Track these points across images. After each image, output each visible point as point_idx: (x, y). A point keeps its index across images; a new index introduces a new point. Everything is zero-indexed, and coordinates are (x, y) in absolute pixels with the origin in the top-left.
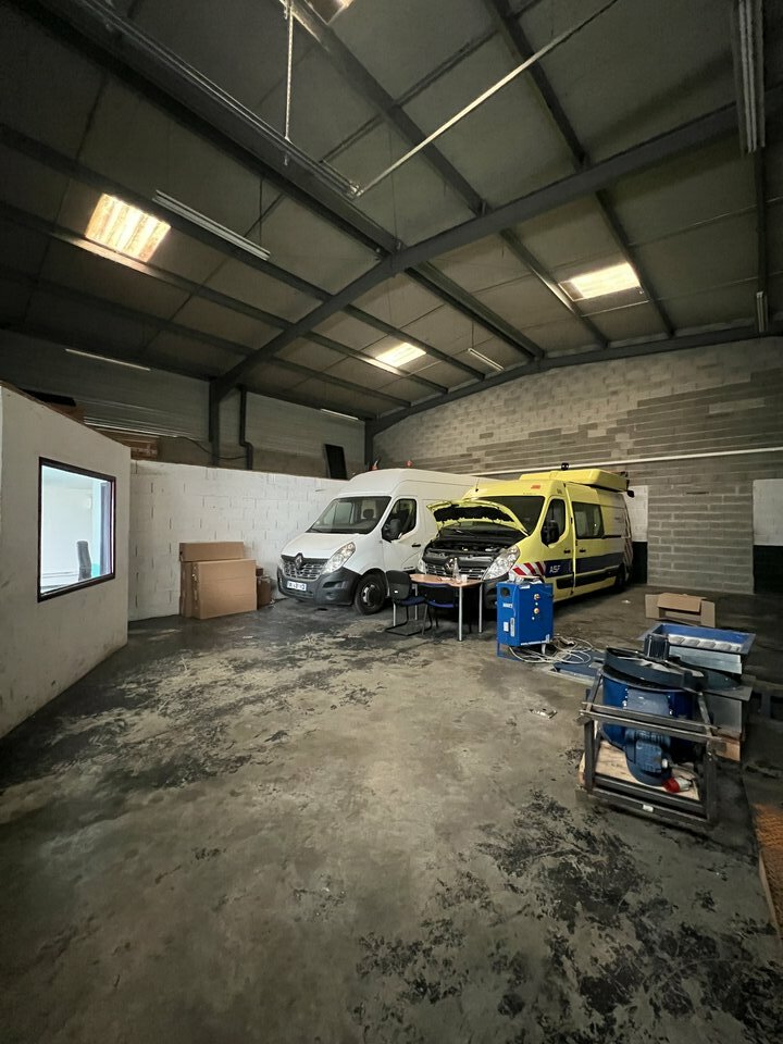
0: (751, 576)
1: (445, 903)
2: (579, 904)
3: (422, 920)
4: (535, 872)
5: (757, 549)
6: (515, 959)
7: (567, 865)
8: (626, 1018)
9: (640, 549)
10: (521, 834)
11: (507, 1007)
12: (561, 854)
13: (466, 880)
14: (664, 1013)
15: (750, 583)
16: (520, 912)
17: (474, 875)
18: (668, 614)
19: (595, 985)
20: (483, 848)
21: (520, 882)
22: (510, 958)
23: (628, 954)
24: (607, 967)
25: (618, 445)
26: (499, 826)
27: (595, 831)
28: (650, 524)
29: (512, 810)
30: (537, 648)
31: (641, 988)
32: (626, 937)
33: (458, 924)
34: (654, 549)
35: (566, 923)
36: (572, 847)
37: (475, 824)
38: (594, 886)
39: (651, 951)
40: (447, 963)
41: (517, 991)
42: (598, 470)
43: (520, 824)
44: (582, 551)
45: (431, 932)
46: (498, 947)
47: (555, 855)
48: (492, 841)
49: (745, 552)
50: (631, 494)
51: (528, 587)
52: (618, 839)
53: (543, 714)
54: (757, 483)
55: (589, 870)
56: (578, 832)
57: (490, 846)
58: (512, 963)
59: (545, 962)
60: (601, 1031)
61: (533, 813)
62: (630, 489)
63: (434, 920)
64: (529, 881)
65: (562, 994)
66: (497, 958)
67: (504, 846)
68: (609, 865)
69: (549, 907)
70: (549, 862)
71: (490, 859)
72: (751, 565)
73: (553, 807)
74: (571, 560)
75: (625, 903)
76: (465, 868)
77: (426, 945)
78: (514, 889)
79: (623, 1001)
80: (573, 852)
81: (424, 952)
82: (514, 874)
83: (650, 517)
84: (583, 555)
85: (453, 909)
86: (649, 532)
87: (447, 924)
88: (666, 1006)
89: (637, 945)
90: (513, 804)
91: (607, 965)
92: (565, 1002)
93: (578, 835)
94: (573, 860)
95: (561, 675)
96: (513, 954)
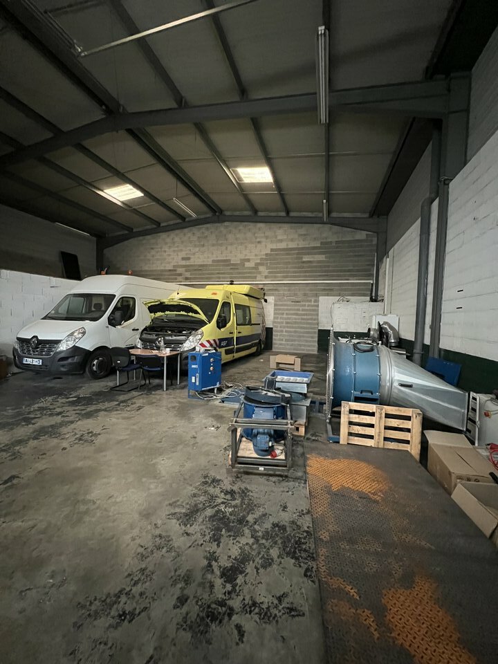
0: (317, 344)
1: (143, 557)
2: (224, 530)
3: (126, 574)
4: (201, 520)
5: (319, 330)
6: (186, 574)
7: (219, 511)
8: (243, 581)
9: (269, 331)
10: (195, 501)
11: (179, 604)
12: (216, 506)
13: (157, 539)
14: (261, 570)
15: (316, 348)
16: (190, 547)
17: (164, 534)
18: (281, 365)
19: (228, 571)
20: (170, 516)
21: (191, 530)
22: (182, 576)
23: (247, 548)
24: (235, 559)
25: (260, 273)
26: (181, 500)
27: (235, 488)
28: (274, 318)
29: (190, 488)
30: (212, 391)
31: (251, 562)
32: (246, 539)
33: (151, 568)
34: (277, 331)
35: (216, 543)
36: (223, 500)
37: (167, 503)
38: (232, 518)
39: (257, 541)
40: (141, 594)
41: (186, 592)
42: (249, 286)
43: (195, 495)
44: (239, 333)
45: (132, 579)
46: (176, 571)
47: (212, 508)
48: (177, 510)
49: (315, 333)
50: (266, 301)
51: (207, 354)
52: (247, 489)
53: (213, 429)
54: (321, 298)
55: (230, 510)
56: (227, 491)
57: (175, 513)
58: (183, 577)
59: (203, 569)
60: (229, 593)
61: (202, 487)
62: (265, 298)
63: (134, 571)
64: (197, 527)
65: (210, 582)
66: (174, 578)
67: (184, 511)
68: (241, 504)
69: (207, 538)
70: (209, 512)
71: (175, 521)
72: (317, 339)
73: (214, 481)
74: (233, 338)
75: (247, 521)
76: (157, 532)
77: (128, 589)
78: (188, 534)
79: (241, 573)
80: (223, 503)
81: (126, 594)
82: (188, 526)
83: (275, 314)
84: (240, 335)
85: (148, 560)
86: (274, 322)
87: (142, 570)
88: (262, 566)
89: (251, 541)
90: (191, 485)
91: (236, 557)
92: (212, 586)
93: (227, 493)
94: (222, 507)
95: (226, 404)
96: (185, 571)
